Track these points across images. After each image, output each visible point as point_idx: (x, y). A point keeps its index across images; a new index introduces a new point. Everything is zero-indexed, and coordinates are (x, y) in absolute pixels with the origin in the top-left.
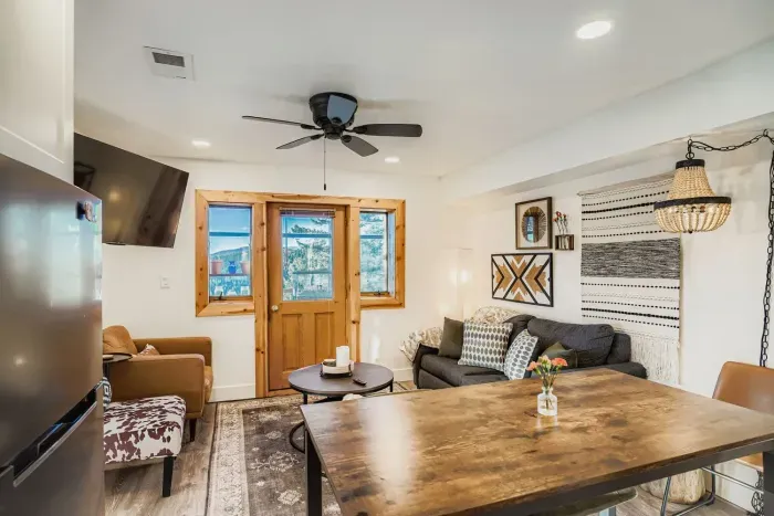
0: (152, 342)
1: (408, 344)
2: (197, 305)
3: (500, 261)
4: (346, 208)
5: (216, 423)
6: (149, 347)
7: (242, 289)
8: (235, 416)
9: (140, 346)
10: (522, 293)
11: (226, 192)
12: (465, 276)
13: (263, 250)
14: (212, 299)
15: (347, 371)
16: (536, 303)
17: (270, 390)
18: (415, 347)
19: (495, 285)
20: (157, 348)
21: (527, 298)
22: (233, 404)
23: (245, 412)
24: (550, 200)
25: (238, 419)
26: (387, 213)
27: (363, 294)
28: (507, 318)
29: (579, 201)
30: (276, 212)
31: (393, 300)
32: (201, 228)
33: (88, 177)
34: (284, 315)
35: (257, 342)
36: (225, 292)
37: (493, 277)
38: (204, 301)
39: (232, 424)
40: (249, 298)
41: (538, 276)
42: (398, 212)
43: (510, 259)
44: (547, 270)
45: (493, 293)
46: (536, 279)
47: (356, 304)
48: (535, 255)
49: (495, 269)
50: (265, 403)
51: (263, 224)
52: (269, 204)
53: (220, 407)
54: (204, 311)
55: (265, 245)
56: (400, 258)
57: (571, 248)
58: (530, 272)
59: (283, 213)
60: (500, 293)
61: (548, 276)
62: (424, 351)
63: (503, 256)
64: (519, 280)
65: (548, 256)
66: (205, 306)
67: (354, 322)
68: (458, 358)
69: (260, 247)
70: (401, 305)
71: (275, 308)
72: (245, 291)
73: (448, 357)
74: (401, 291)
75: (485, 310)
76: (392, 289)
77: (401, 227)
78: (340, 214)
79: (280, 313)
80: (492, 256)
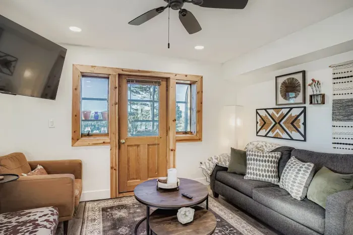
0: (42, 164)
1: (208, 164)
2: (72, 139)
3: (263, 113)
4: (167, 79)
5: (83, 219)
6: (39, 167)
7: (102, 129)
8: (97, 213)
9: (33, 167)
10: (279, 132)
11: (92, 67)
12: (239, 122)
13: (116, 104)
14: (83, 135)
15: (176, 186)
16: (292, 139)
17: (119, 193)
18: (212, 166)
19: (259, 127)
20: (45, 168)
21: (285, 136)
22: (96, 203)
23: (104, 210)
24: (304, 72)
25: (98, 215)
26: (190, 84)
27: (178, 133)
28: (274, 148)
29: (331, 71)
30: (125, 81)
31: (194, 136)
32: (76, 89)
33: (13, 63)
34: (128, 146)
35: (112, 162)
36: (92, 131)
37: (257, 123)
38: (78, 136)
39: (95, 220)
40: (107, 135)
41: (294, 121)
42: (199, 83)
43: (271, 111)
44: (302, 118)
45: (257, 133)
47: (173, 139)
48: (291, 108)
49: (259, 118)
50: (117, 203)
51: (116, 88)
52: (119, 75)
53: (88, 205)
54: (78, 143)
55: (117, 101)
56: (199, 112)
57: (323, 103)
58: (287, 119)
59: (128, 81)
60: (263, 132)
61: (302, 121)
62: (219, 169)
63: (265, 109)
64: (278, 125)
65: (303, 109)
66: (78, 140)
67: (172, 150)
68: (243, 175)
69: (113, 102)
70: (200, 140)
71: (123, 141)
72: (104, 130)
73: (235, 173)
74: (200, 131)
75: (256, 143)
76: (194, 129)
77: (200, 93)
78: (164, 83)
79: (126, 144)
80: (257, 110)
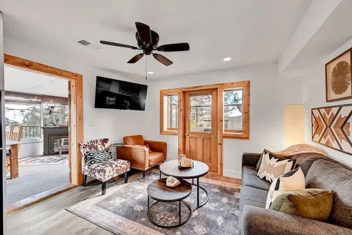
3: (316, 113)
4: (216, 89)
10: (330, 139)
11: (169, 90)
16: (341, 150)
19: (314, 131)
21: (335, 145)
26: (242, 90)
30: (187, 95)
31: (243, 135)
35: (179, 147)
37: (313, 125)
41: (343, 126)
43: (323, 111)
45: (313, 137)
46: (342, 128)
47: (221, 135)
48: (341, 107)
49: (314, 119)
52: (184, 92)
56: (247, 113)
58: (337, 122)
59: (191, 95)
60: (317, 137)
63: (318, 109)
64: (328, 129)
66: (162, 131)
67: (220, 144)
70: (247, 138)
71: (186, 134)
74: (246, 130)
77: (247, 96)
78: (215, 93)
79: (189, 136)
80: (312, 109)
